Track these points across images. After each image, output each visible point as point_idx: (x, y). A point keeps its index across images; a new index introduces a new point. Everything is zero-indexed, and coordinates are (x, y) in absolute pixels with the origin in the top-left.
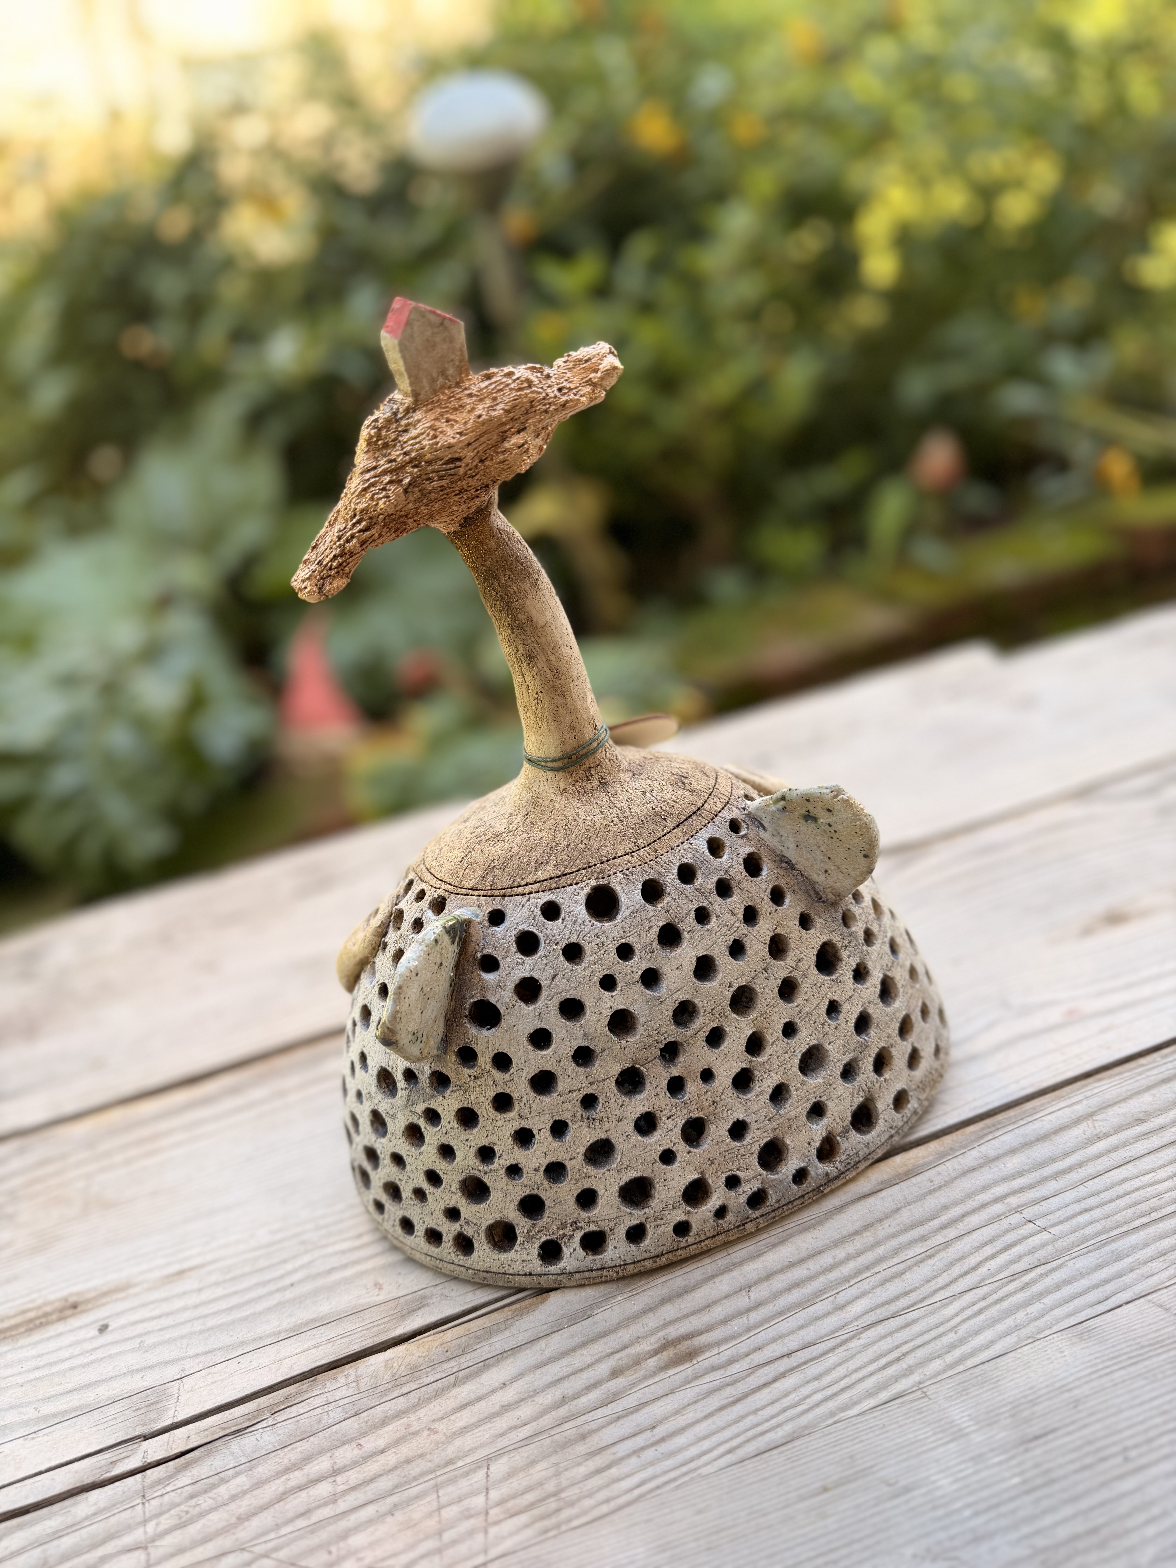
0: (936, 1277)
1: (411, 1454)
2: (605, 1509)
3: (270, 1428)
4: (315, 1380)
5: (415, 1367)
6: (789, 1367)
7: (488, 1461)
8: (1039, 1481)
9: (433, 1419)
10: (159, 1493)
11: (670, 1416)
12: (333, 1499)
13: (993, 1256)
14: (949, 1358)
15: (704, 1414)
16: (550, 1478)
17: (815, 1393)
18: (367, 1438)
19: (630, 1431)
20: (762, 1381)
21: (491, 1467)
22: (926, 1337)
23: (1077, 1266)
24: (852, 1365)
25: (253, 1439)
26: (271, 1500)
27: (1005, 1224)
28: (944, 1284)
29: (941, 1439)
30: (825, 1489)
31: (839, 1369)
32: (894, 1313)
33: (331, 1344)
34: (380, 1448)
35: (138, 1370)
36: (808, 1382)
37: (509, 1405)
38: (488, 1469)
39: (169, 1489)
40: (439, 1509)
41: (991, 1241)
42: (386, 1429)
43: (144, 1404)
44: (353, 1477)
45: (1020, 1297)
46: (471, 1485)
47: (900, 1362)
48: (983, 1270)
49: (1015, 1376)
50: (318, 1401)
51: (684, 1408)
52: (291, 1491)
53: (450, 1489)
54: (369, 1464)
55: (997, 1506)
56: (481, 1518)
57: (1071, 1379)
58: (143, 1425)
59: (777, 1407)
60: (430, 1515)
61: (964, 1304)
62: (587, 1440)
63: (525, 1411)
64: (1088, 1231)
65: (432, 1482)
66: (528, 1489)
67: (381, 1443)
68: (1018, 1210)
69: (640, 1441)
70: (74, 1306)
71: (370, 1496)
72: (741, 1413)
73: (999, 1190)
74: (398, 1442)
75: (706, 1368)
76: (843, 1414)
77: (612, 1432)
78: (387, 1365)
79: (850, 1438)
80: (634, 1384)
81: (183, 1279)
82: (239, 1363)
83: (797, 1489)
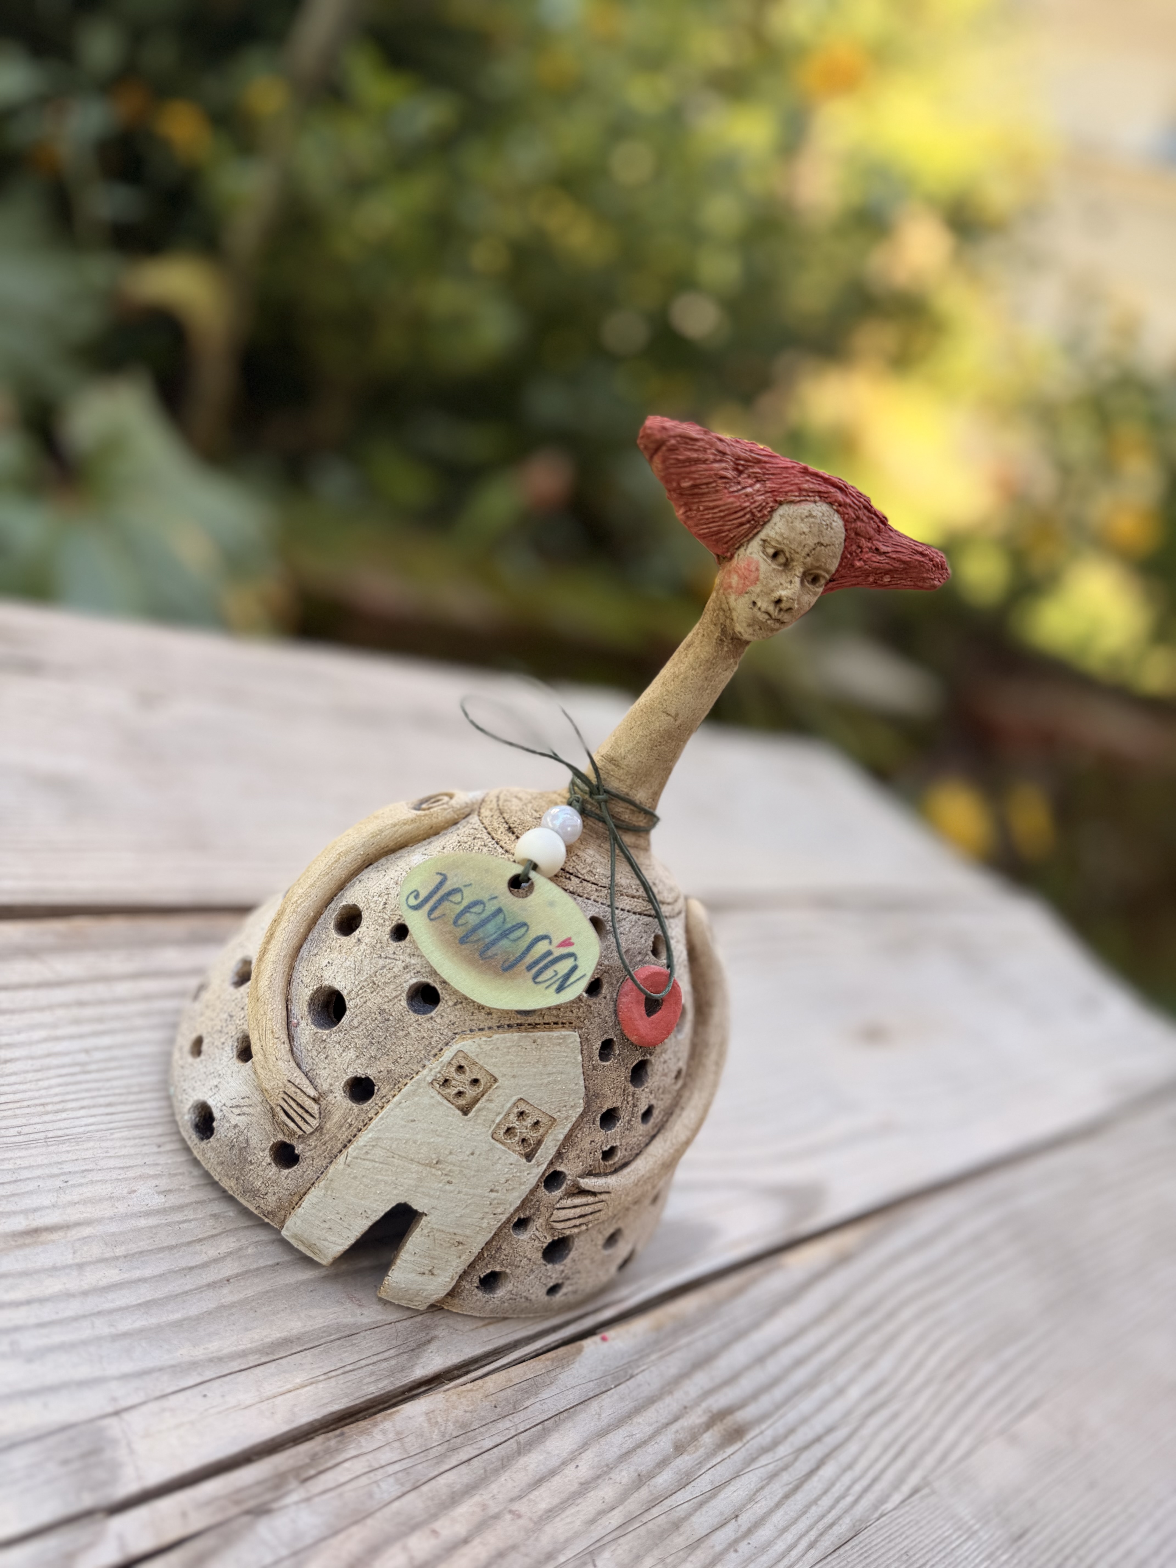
0: (898, 1368)
1: (501, 1545)
3: (305, 1503)
5: (466, 1424)
6: (824, 1453)
7: (591, 1554)
9: (509, 1496)
11: (747, 1504)
14: (936, 1454)
15: (774, 1501)
17: (854, 1483)
18: (440, 1522)
19: (717, 1520)
22: (913, 1431)
24: (870, 1456)
25: (285, 1519)
29: (961, 1536)
31: (862, 1458)
34: (461, 1537)
35: (32, 1393)
36: (844, 1471)
37: (587, 1483)
42: (459, 1510)
43: (72, 1453)
45: (959, 1399)
48: (926, 1369)
51: (755, 1494)
58: (91, 1489)
59: (830, 1498)
61: (925, 1401)
62: (682, 1530)
67: (460, 1530)
69: (730, 1532)
72: (805, 1502)
74: (480, 1528)
75: (757, 1449)
76: (883, 1507)
77: (701, 1522)
78: (429, 1420)
79: (898, 1534)
80: (700, 1464)
81: (42, 1243)
82: (205, 1396)
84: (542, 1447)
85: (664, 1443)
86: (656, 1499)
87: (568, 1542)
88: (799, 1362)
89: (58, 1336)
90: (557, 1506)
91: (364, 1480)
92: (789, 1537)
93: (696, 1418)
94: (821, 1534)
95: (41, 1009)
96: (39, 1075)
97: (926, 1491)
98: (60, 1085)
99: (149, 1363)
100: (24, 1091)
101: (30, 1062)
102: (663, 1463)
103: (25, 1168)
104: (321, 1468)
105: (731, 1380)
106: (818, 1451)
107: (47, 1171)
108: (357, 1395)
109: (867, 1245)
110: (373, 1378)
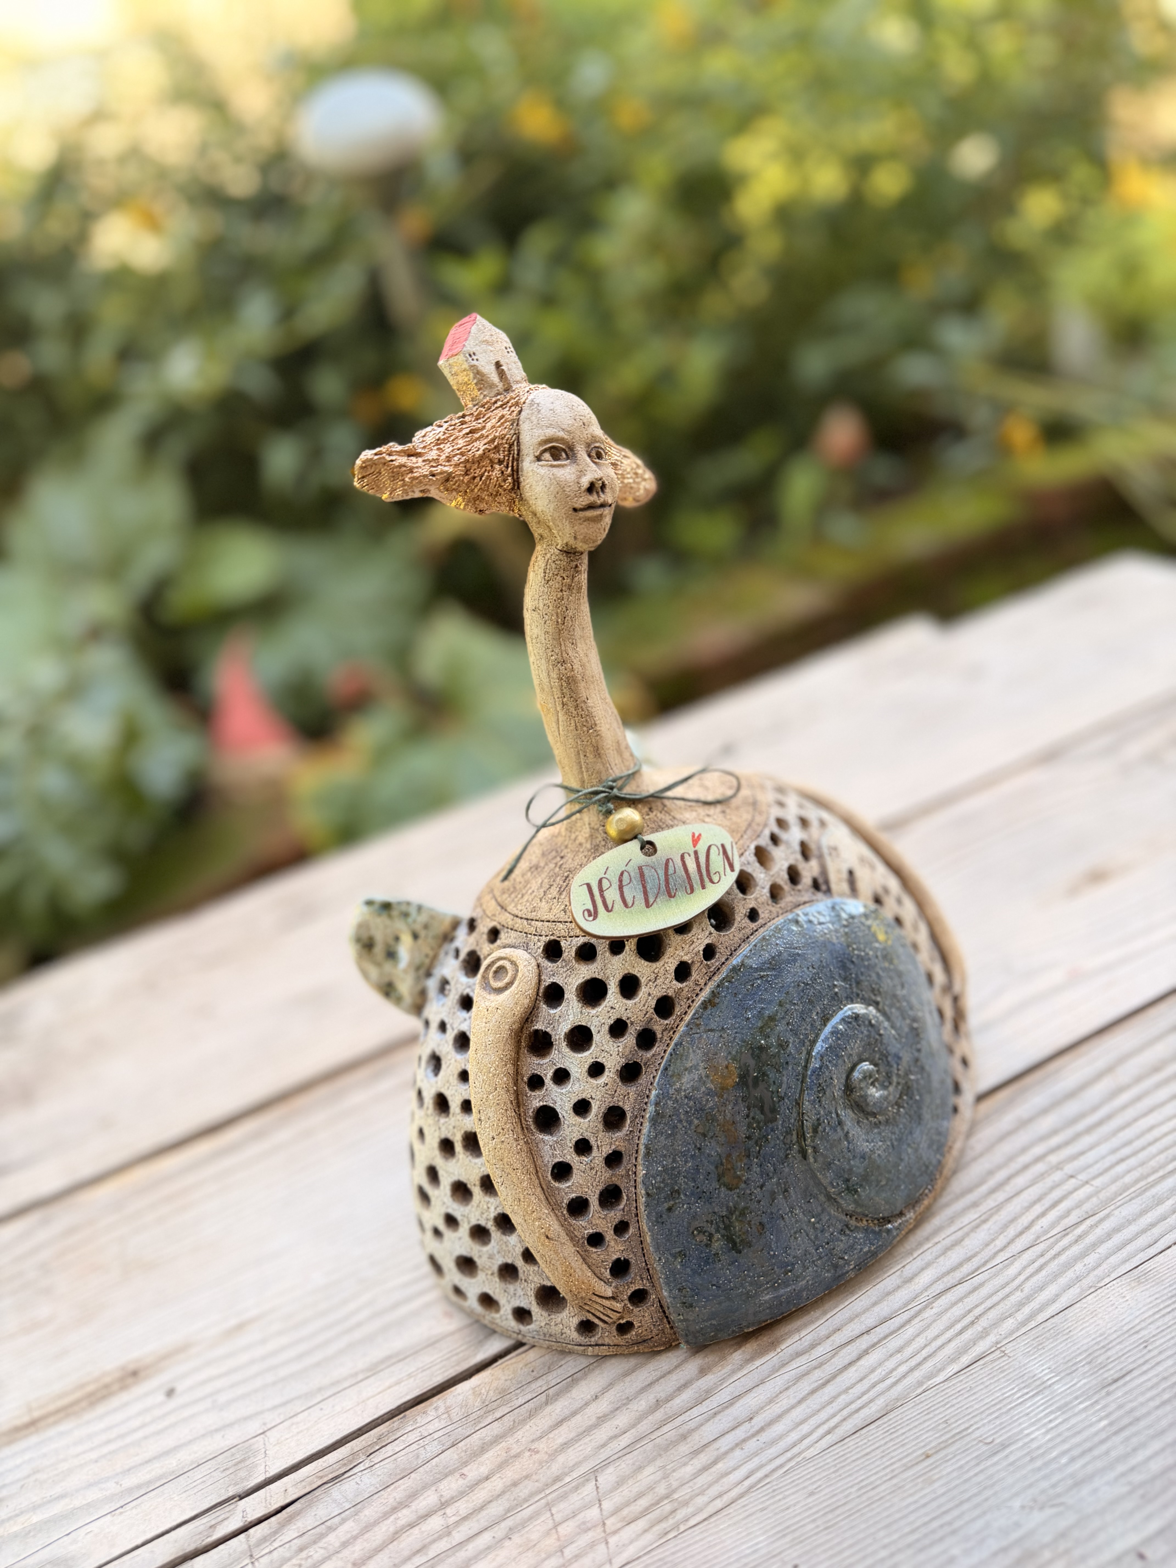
0: (993, 1240)
1: (517, 1477)
2: (719, 1504)
3: (369, 1470)
4: (405, 1416)
5: (504, 1390)
6: (870, 1343)
7: (595, 1472)
8: (1126, 1421)
9: (532, 1438)
10: (267, 1550)
11: (765, 1406)
12: (447, 1531)
13: (1043, 1214)
14: (1020, 1316)
15: (798, 1399)
16: (659, 1481)
17: (900, 1365)
18: (469, 1467)
19: (728, 1425)
20: (846, 1362)
21: (598, 1479)
22: (995, 1299)
23: (1123, 1214)
24: (931, 1333)
25: (353, 1483)
26: (384, 1542)
27: (1049, 1181)
28: (1003, 1245)
29: (1027, 1393)
30: (928, 1457)
31: (917, 1339)
32: (961, 1279)
33: (412, 1379)
34: (484, 1475)
35: (217, 1430)
36: (891, 1356)
37: (605, 1416)
38: (596, 1481)
39: (276, 1545)
40: (556, 1527)
41: (1039, 1199)
42: (486, 1456)
43: (230, 1464)
44: (463, 1507)
45: (1076, 1250)
46: (582, 1498)
47: (975, 1326)
48: (1036, 1228)
49: (1085, 1325)
50: (412, 1437)
51: (777, 1396)
52: (402, 1530)
53: (562, 1505)
54: (476, 1492)
55: (1090, 1449)
56: (600, 1529)
57: (1137, 1321)
58: (236, 1484)
59: (866, 1384)
60: (548, 1533)
61: (1025, 1263)
62: (689, 1440)
63: (622, 1420)
64: (1128, 1179)
65: (542, 1501)
66: (640, 1495)
67: (484, 1470)
68: (1058, 1167)
69: (740, 1433)
70: (135, 1374)
71: (484, 1524)
72: (833, 1394)
73: (1038, 1150)
74: (501, 1466)
75: (791, 1355)
77: (711, 1430)
78: (475, 1393)
79: (942, 1404)
80: (721, 1382)
81: (244, 1332)
83: (900, 1460)
84: (569, 1395)
86: (670, 1417)
87: (577, 1464)
90: (572, 1439)
91: (415, 1446)
92: (805, 1428)
94: (844, 1419)
97: (995, 1355)
99: (292, 1395)
102: (684, 1386)
104: (384, 1444)
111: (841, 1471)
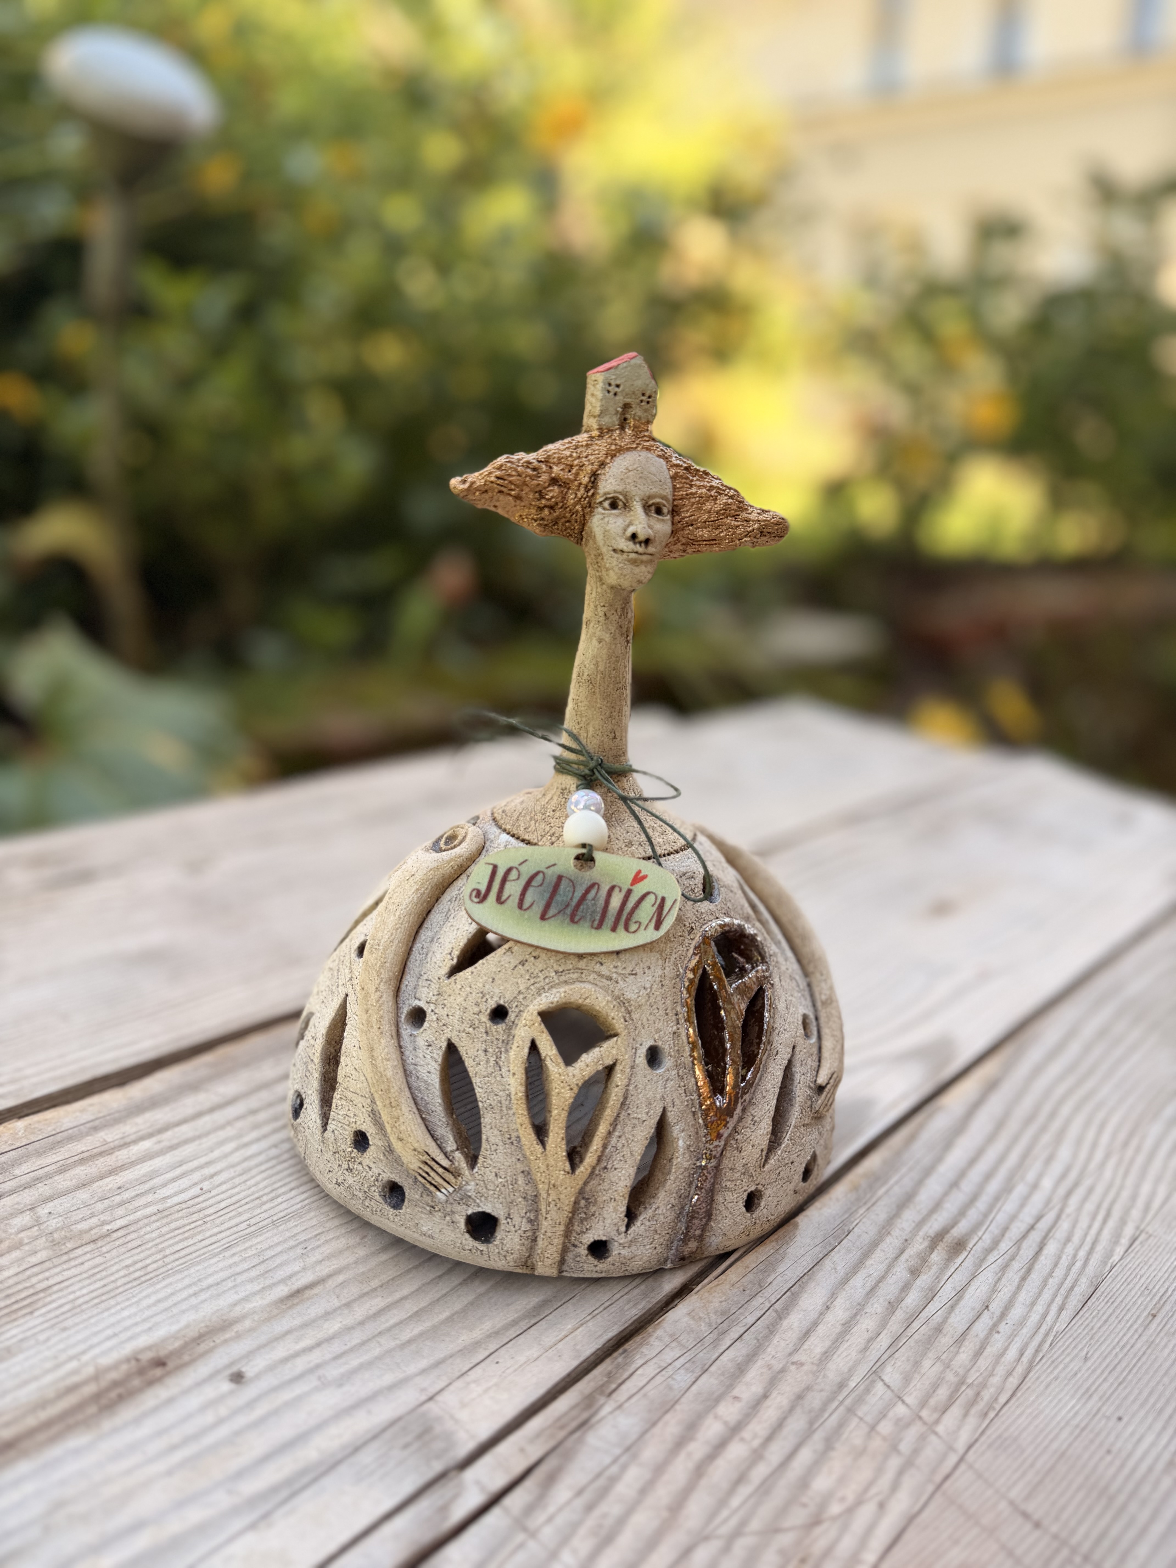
1: (796, 1390)
3: (618, 1411)
4: (625, 1351)
5: (724, 1312)
6: (1042, 1235)
7: (875, 1373)
9: (787, 1353)
10: (543, 1518)
11: (991, 1295)
12: (757, 1456)
14: (1139, 1206)
15: (1015, 1285)
16: (944, 1371)
17: (1077, 1251)
18: (736, 1389)
19: (971, 1315)
20: (1033, 1251)
24: (1082, 1225)
25: (608, 1427)
26: (690, 1480)
28: (1086, 1159)
30: (1154, 1316)
31: (1076, 1230)
32: (1074, 1184)
34: (760, 1394)
35: (353, 1408)
36: (1065, 1244)
37: (848, 1322)
38: (883, 1380)
39: (551, 1509)
40: (873, 1428)
42: (749, 1375)
43: (408, 1439)
44: (758, 1428)
46: (881, 1398)
47: (1112, 1217)
48: (1102, 1144)
50: (650, 1370)
51: (995, 1286)
52: (702, 1463)
53: (865, 1408)
54: (761, 1411)
58: (437, 1458)
59: (1061, 1268)
60: (869, 1436)
61: (1113, 1169)
62: (944, 1331)
63: (867, 1323)
65: (842, 1409)
67: (757, 1389)
69: (986, 1320)
70: (160, 1363)
71: (793, 1440)
72: (1042, 1277)
74: (773, 1383)
75: (982, 1252)
76: (1111, 1261)
77: (958, 1320)
78: (693, 1318)
79: (1133, 1276)
80: (938, 1278)
81: (308, 1299)
82: (497, 1363)
83: (1135, 1321)
84: (797, 1308)
85: (900, 1272)
86: (912, 1315)
87: (851, 1371)
88: (988, 1176)
89: (354, 1361)
90: (830, 1347)
91: (659, 1379)
92: (1039, 1308)
93: (919, 1245)
94: (1066, 1297)
95: (222, 1127)
96: (244, 1177)
97: (1143, 1237)
98: (265, 1179)
99: (439, 1355)
100: (238, 1193)
101: (232, 1170)
102: (906, 1288)
103: (266, 1249)
104: (620, 1381)
105: (937, 1206)
106: (1035, 1237)
107: (286, 1245)
108: (623, 1320)
109: (1008, 1068)
110: (631, 1304)
111: (1096, 1338)
